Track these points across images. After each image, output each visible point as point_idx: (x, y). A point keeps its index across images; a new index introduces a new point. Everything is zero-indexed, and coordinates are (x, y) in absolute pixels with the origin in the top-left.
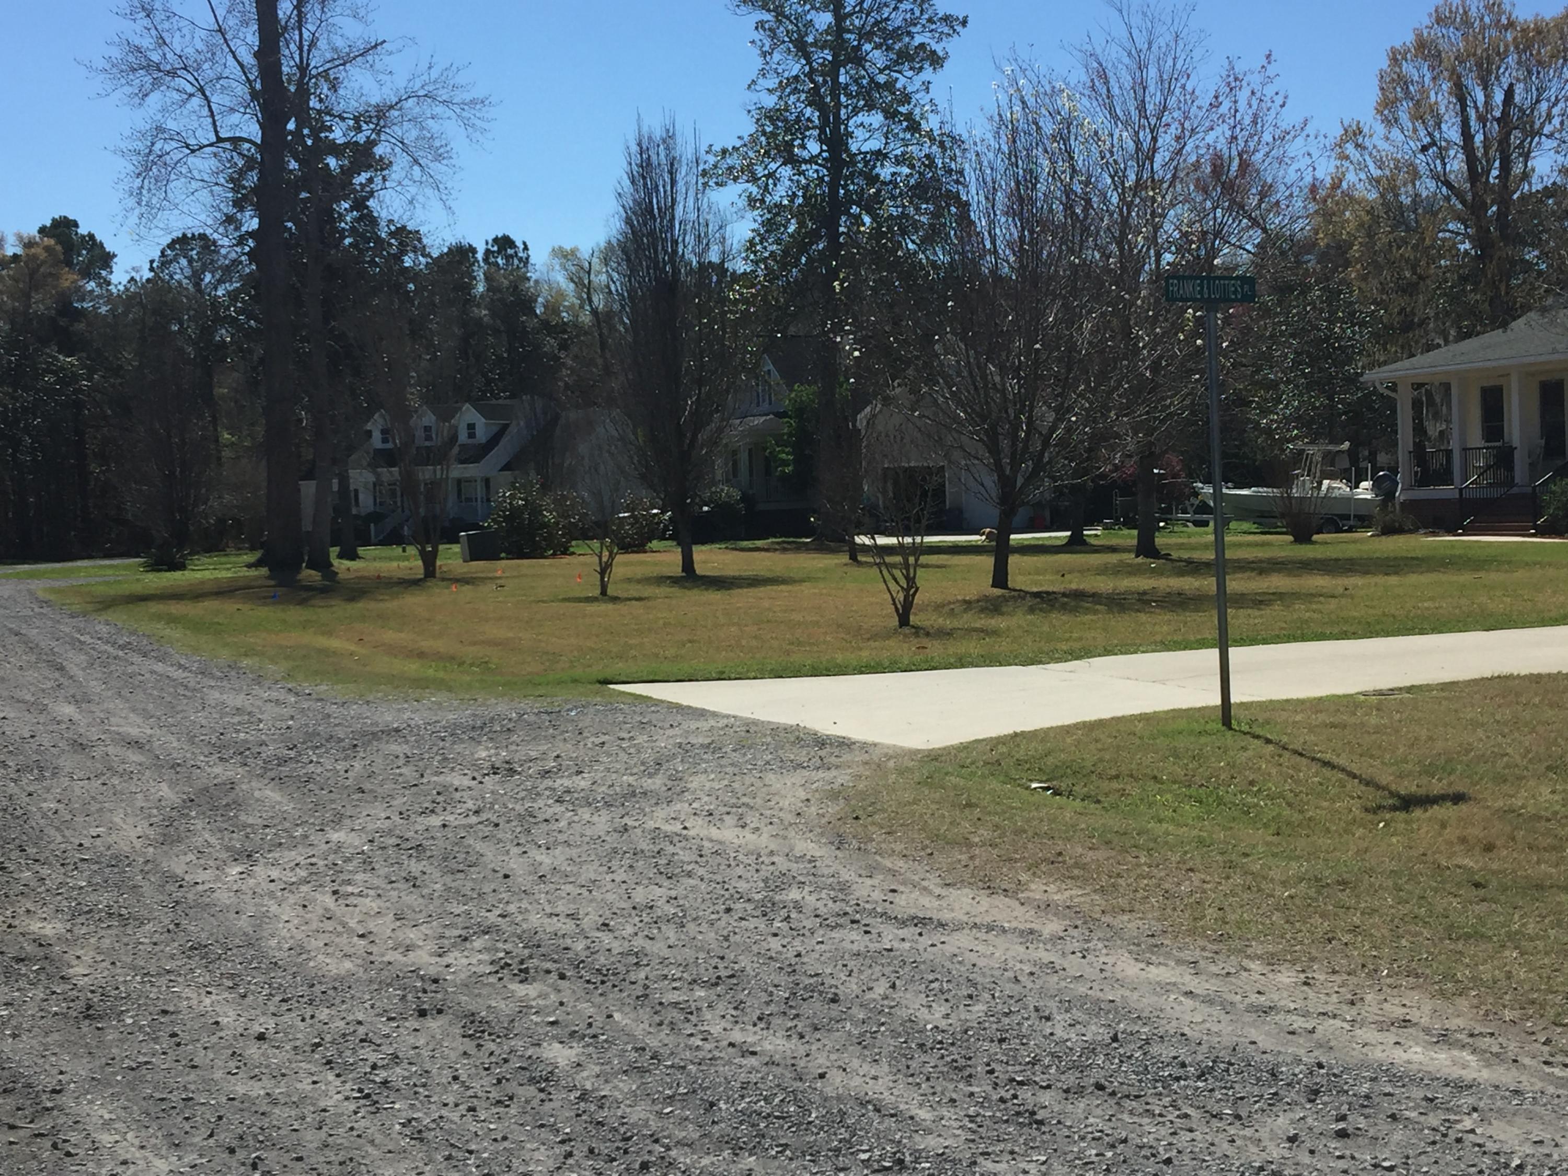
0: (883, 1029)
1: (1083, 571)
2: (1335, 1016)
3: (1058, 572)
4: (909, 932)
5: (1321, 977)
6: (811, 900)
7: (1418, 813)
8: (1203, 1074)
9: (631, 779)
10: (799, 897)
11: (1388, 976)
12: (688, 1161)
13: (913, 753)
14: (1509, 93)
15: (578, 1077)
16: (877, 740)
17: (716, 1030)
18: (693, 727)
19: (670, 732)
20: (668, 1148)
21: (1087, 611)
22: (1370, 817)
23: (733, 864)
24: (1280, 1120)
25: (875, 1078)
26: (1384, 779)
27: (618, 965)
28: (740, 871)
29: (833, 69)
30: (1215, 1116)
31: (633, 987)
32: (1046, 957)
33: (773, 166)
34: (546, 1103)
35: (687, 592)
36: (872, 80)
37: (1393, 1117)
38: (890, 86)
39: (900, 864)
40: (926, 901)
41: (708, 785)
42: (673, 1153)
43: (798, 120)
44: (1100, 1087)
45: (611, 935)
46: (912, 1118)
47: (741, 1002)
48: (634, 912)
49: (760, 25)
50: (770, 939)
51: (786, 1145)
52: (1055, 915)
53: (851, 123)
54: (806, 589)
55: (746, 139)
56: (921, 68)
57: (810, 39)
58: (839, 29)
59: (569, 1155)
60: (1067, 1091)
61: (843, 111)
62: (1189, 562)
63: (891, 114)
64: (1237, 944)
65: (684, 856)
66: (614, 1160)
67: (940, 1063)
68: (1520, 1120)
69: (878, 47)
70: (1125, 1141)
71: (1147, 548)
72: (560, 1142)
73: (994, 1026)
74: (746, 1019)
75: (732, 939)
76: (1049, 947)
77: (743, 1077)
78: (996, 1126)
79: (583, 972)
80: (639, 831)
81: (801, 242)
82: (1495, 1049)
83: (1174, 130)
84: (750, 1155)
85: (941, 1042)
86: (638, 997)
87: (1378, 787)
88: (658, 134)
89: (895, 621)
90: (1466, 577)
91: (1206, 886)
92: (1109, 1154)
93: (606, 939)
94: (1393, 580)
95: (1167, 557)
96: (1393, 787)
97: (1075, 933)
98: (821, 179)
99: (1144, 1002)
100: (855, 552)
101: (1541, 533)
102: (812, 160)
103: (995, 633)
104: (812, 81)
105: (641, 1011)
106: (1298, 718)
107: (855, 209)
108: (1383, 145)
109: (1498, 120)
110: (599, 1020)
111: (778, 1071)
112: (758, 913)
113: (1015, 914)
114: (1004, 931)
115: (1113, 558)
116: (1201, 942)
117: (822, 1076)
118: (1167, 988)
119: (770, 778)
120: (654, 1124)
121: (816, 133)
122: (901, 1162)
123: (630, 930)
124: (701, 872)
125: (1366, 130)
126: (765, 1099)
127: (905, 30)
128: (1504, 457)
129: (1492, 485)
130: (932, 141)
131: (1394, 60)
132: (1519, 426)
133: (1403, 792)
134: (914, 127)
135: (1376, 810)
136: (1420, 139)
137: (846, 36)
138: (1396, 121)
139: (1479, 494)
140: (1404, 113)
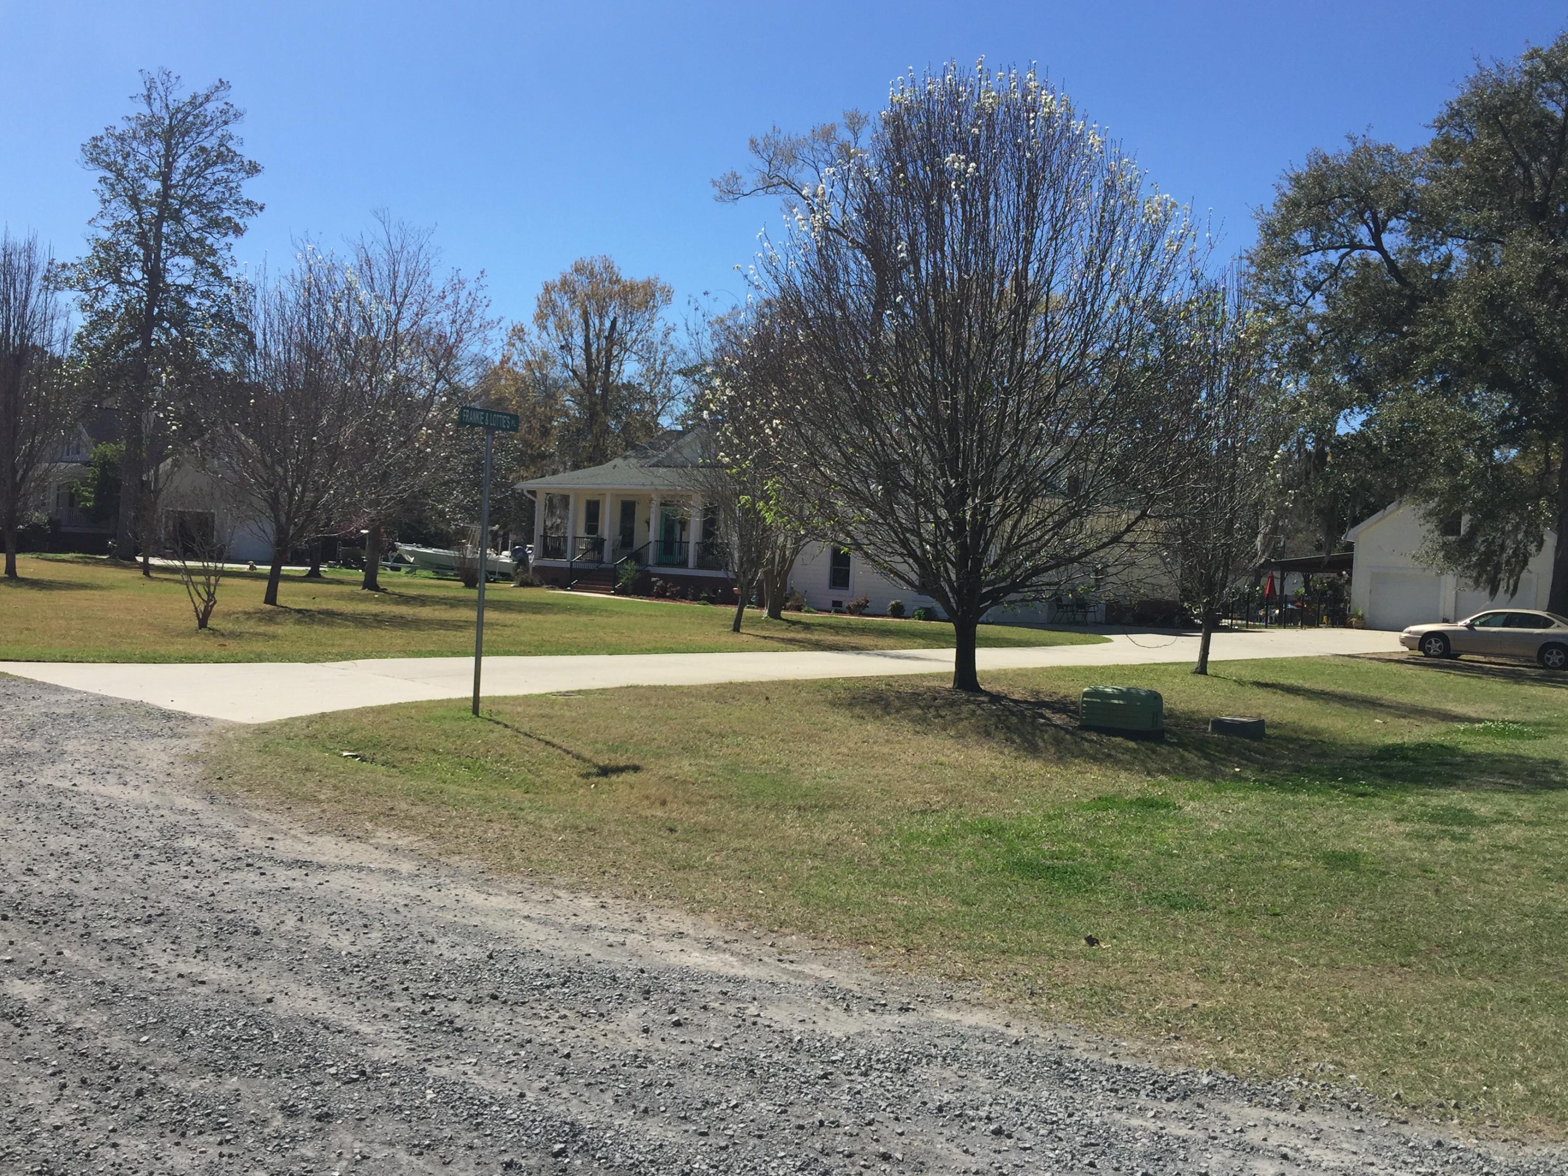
0: (306, 956)
1: (328, 596)
2: (633, 931)
3: (308, 596)
4: (296, 872)
5: (610, 901)
6: (205, 846)
7: (614, 778)
8: (565, 983)
9: (12, 742)
10: (194, 845)
11: (654, 899)
12: (179, 1086)
13: (247, 726)
14: (614, 323)
15: (48, 1011)
16: (212, 716)
17: (162, 962)
18: (53, 700)
19: (33, 703)
20: (156, 1075)
21: (340, 625)
22: (585, 781)
23: (128, 816)
24: (630, 1015)
25: (314, 1000)
26: (587, 754)
27: (54, 907)
28: (135, 822)
29: (160, 220)
30: (585, 1016)
31: (75, 926)
32: (414, 892)
33: (103, 283)
34: (25, 1037)
35: (14, 591)
36: (188, 235)
37: (705, 1008)
38: (201, 242)
39: (266, 816)
40: (299, 847)
41: (82, 748)
42: (162, 1078)
43: (127, 253)
44: (494, 997)
45: (37, 879)
46: (357, 1033)
47: (177, 937)
48: (52, 858)
49: (103, 180)
50: (182, 881)
51: (261, 1064)
52: (405, 856)
53: (169, 262)
54: (115, 595)
55: (83, 260)
56: (226, 234)
57: (142, 197)
58: (165, 194)
59: (63, 1086)
60: (469, 1002)
61: (163, 252)
62: (401, 596)
63: (200, 262)
64: (544, 877)
65: (80, 809)
66: (109, 1089)
67: (364, 983)
68: (784, 1004)
69: (193, 212)
70: (530, 1041)
71: (371, 583)
72: (51, 1075)
73: (395, 950)
74: (185, 952)
75: (149, 881)
76: (410, 883)
77: (202, 1005)
78: (427, 1036)
79: (23, 913)
80: (33, 787)
81: (121, 341)
82: (744, 952)
83: (415, 308)
84: (232, 1075)
85: (357, 966)
86: (82, 936)
87: (585, 760)
88: (22, 243)
89: (196, 623)
90: (583, 619)
91: (506, 833)
92: (523, 1053)
93: (35, 882)
94: (539, 617)
95: (384, 590)
96: (595, 761)
97: (423, 871)
98: (140, 299)
99: (500, 926)
100: (147, 569)
101: (618, 593)
102: (135, 284)
103: (274, 637)
104: (141, 227)
105: (88, 948)
106: (519, 709)
107: (166, 324)
108: (536, 341)
109: (606, 338)
110: (52, 957)
111: (231, 997)
112: (163, 858)
113: (373, 856)
114: (372, 871)
115: (347, 589)
116: (520, 877)
117: (270, 1001)
118: (510, 914)
119: (133, 743)
120: (135, 1053)
121: (140, 264)
122: (363, 1073)
123: (53, 875)
124: (101, 823)
125: (526, 330)
126: (230, 1024)
127: (216, 205)
128: (598, 545)
129: (590, 561)
130: (230, 285)
131: (547, 290)
132: (608, 526)
133: (601, 764)
134: (217, 273)
135: (587, 776)
136: (559, 341)
137: (170, 200)
138: (545, 328)
139: (581, 566)
140: (551, 324)
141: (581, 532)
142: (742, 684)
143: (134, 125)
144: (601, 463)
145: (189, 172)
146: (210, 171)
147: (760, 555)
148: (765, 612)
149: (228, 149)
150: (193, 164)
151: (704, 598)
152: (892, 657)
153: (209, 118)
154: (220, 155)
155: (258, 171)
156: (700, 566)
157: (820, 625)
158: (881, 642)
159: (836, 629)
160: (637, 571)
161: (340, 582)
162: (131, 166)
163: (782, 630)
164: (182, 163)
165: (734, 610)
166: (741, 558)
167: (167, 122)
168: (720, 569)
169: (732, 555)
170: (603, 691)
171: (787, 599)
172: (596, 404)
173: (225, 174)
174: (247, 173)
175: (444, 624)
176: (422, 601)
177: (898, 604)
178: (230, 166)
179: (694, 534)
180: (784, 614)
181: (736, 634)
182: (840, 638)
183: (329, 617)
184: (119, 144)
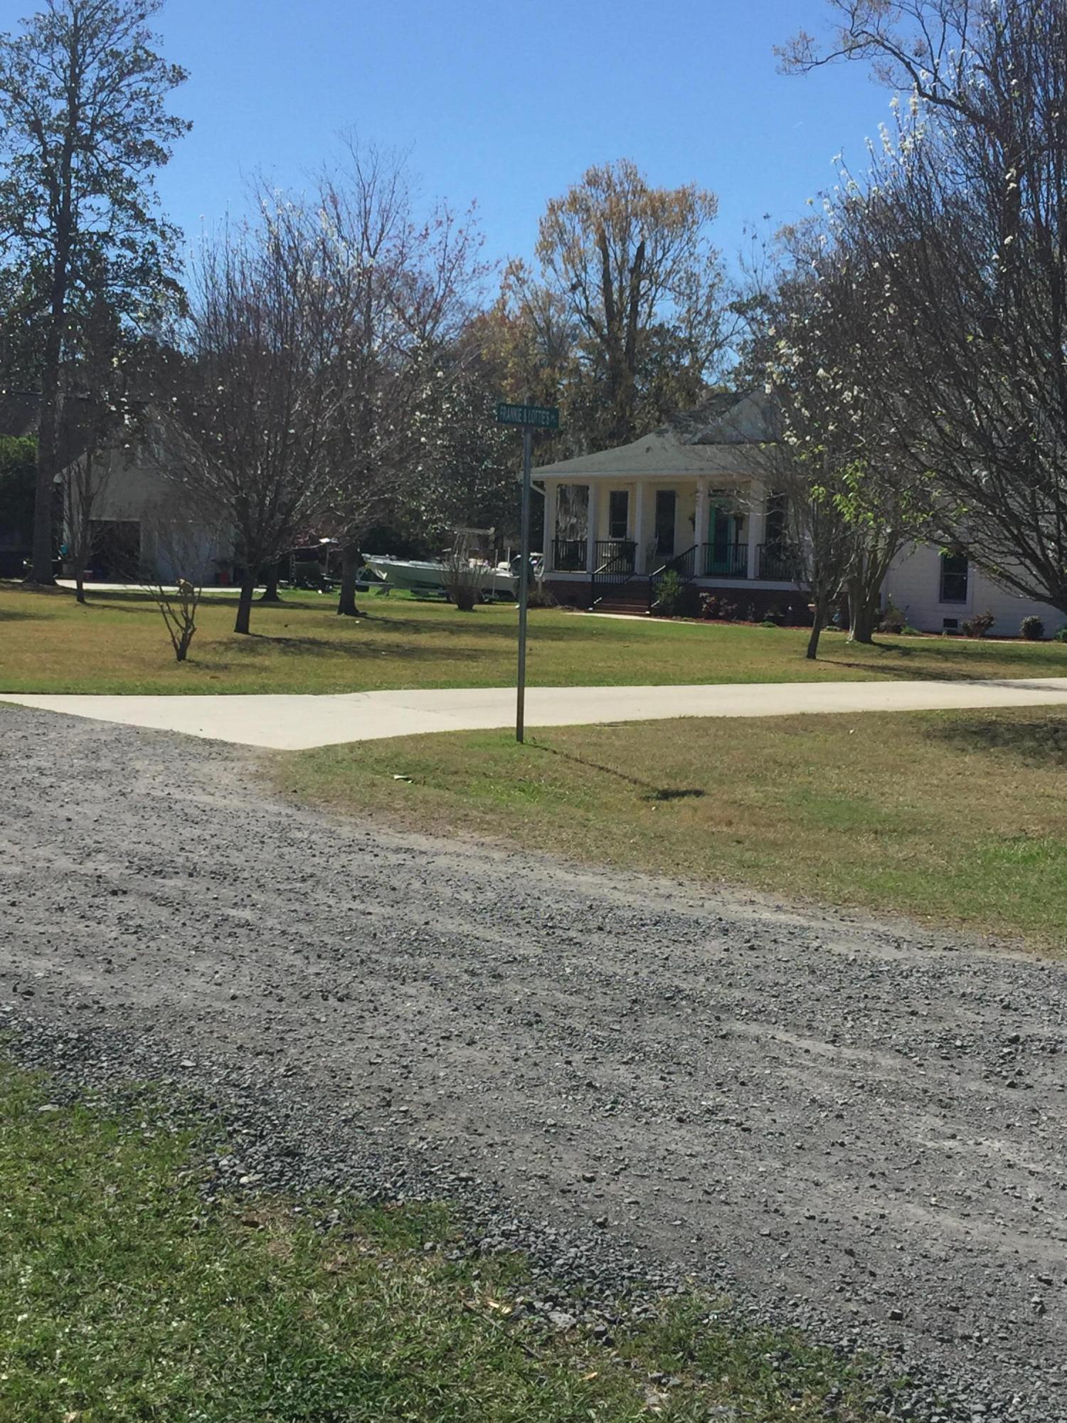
1: (301, 622)
2: (710, 899)
3: (279, 622)
5: (687, 882)
6: (315, 838)
7: (675, 801)
8: (657, 923)
13: (290, 752)
14: (641, 250)
21: (332, 656)
22: (645, 803)
23: (234, 816)
24: (714, 943)
26: (645, 778)
28: (244, 820)
29: (68, 149)
31: (248, 881)
36: (101, 167)
38: (116, 175)
39: (353, 819)
40: (396, 840)
43: (31, 196)
52: (492, 849)
53: (81, 203)
56: (148, 163)
57: (45, 122)
58: (73, 114)
60: (581, 931)
61: (72, 192)
62: (387, 622)
63: (117, 202)
69: (107, 138)
71: (347, 607)
75: (285, 858)
81: (27, 308)
82: (810, 914)
86: (258, 887)
87: (642, 784)
89: (173, 655)
90: (615, 645)
91: (579, 836)
94: (561, 644)
95: (364, 615)
96: (654, 785)
98: (48, 252)
99: (593, 892)
100: (81, 594)
101: (655, 613)
102: (42, 234)
103: (265, 668)
104: (45, 162)
106: (564, 738)
107: (80, 284)
108: (539, 281)
109: (631, 270)
112: (286, 844)
113: (464, 848)
115: (318, 614)
116: (601, 865)
118: (599, 886)
121: (46, 209)
125: (526, 266)
127: (136, 126)
128: (627, 550)
129: (618, 573)
130: (154, 229)
131: (552, 209)
132: (640, 525)
133: (660, 788)
134: (139, 216)
135: (647, 798)
136: (570, 279)
137: (79, 124)
138: (551, 262)
139: (608, 579)
140: (558, 255)
141: (604, 534)
142: (817, 715)
143: (32, 30)
144: (627, 441)
145: (100, 85)
146: (125, 82)
147: (841, 561)
148: (851, 634)
149: (146, 52)
150: (104, 73)
151: (770, 619)
152: (1017, 687)
153: (121, 13)
154: (137, 61)
155: (183, 78)
156: (762, 576)
157: (924, 650)
158: (1002, 669)
159: (944, 654)
160: (680, 584)
161: (306, 607)
162: (31, 83)
163: (872, 656)
164: (90, 76)
165: (807, 633)
166: (816, 563)
167: (71, 21)
168: (786, 578)
169: (804, 560)
170: (653, 722)
171: (881, 618)
172: (620, 362)
173: (144, 85)
174: (171, 81)
175: (450, 653)
176: (415, 627)
177: (1034, 621)
178: (148, 74)
179: (754, 533)
180: (875, 637)
181: (813, 662)
182: (949, 665)
183: (315, 647)
184: (14, 55)
